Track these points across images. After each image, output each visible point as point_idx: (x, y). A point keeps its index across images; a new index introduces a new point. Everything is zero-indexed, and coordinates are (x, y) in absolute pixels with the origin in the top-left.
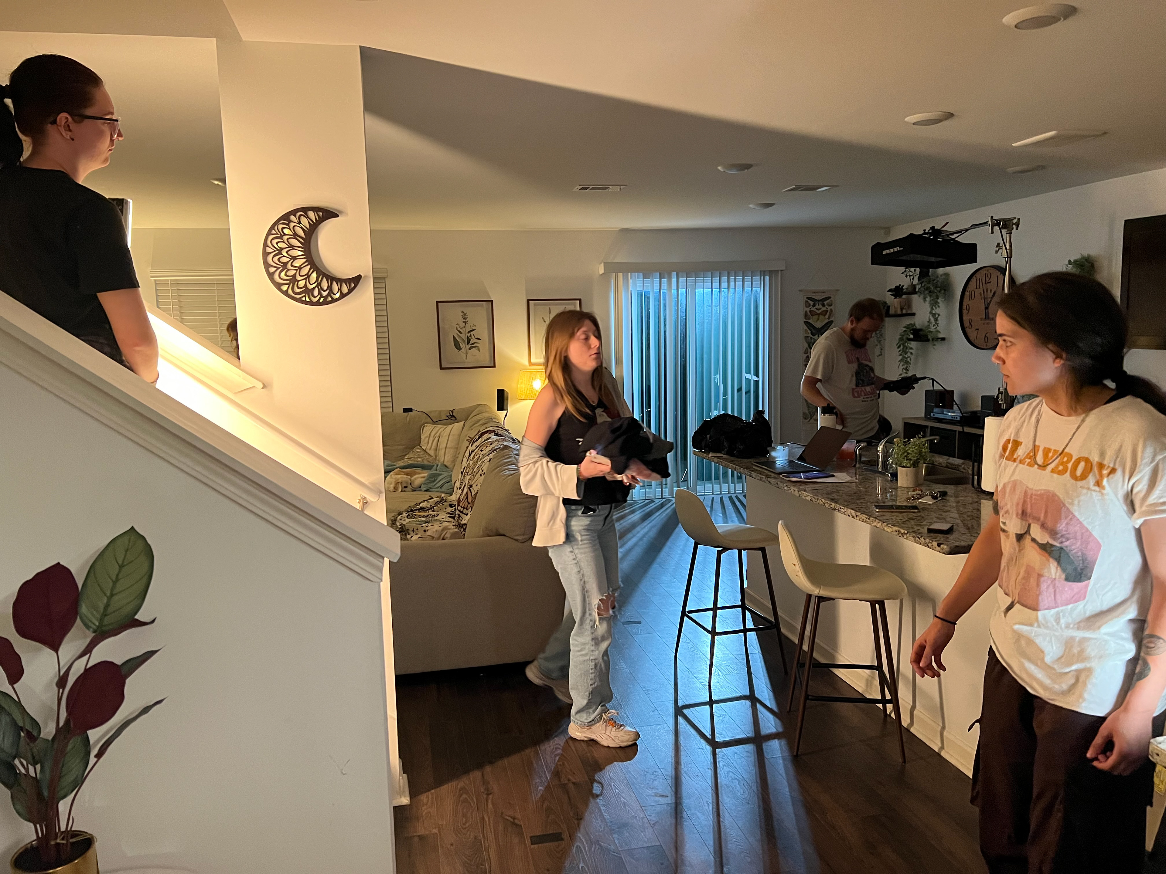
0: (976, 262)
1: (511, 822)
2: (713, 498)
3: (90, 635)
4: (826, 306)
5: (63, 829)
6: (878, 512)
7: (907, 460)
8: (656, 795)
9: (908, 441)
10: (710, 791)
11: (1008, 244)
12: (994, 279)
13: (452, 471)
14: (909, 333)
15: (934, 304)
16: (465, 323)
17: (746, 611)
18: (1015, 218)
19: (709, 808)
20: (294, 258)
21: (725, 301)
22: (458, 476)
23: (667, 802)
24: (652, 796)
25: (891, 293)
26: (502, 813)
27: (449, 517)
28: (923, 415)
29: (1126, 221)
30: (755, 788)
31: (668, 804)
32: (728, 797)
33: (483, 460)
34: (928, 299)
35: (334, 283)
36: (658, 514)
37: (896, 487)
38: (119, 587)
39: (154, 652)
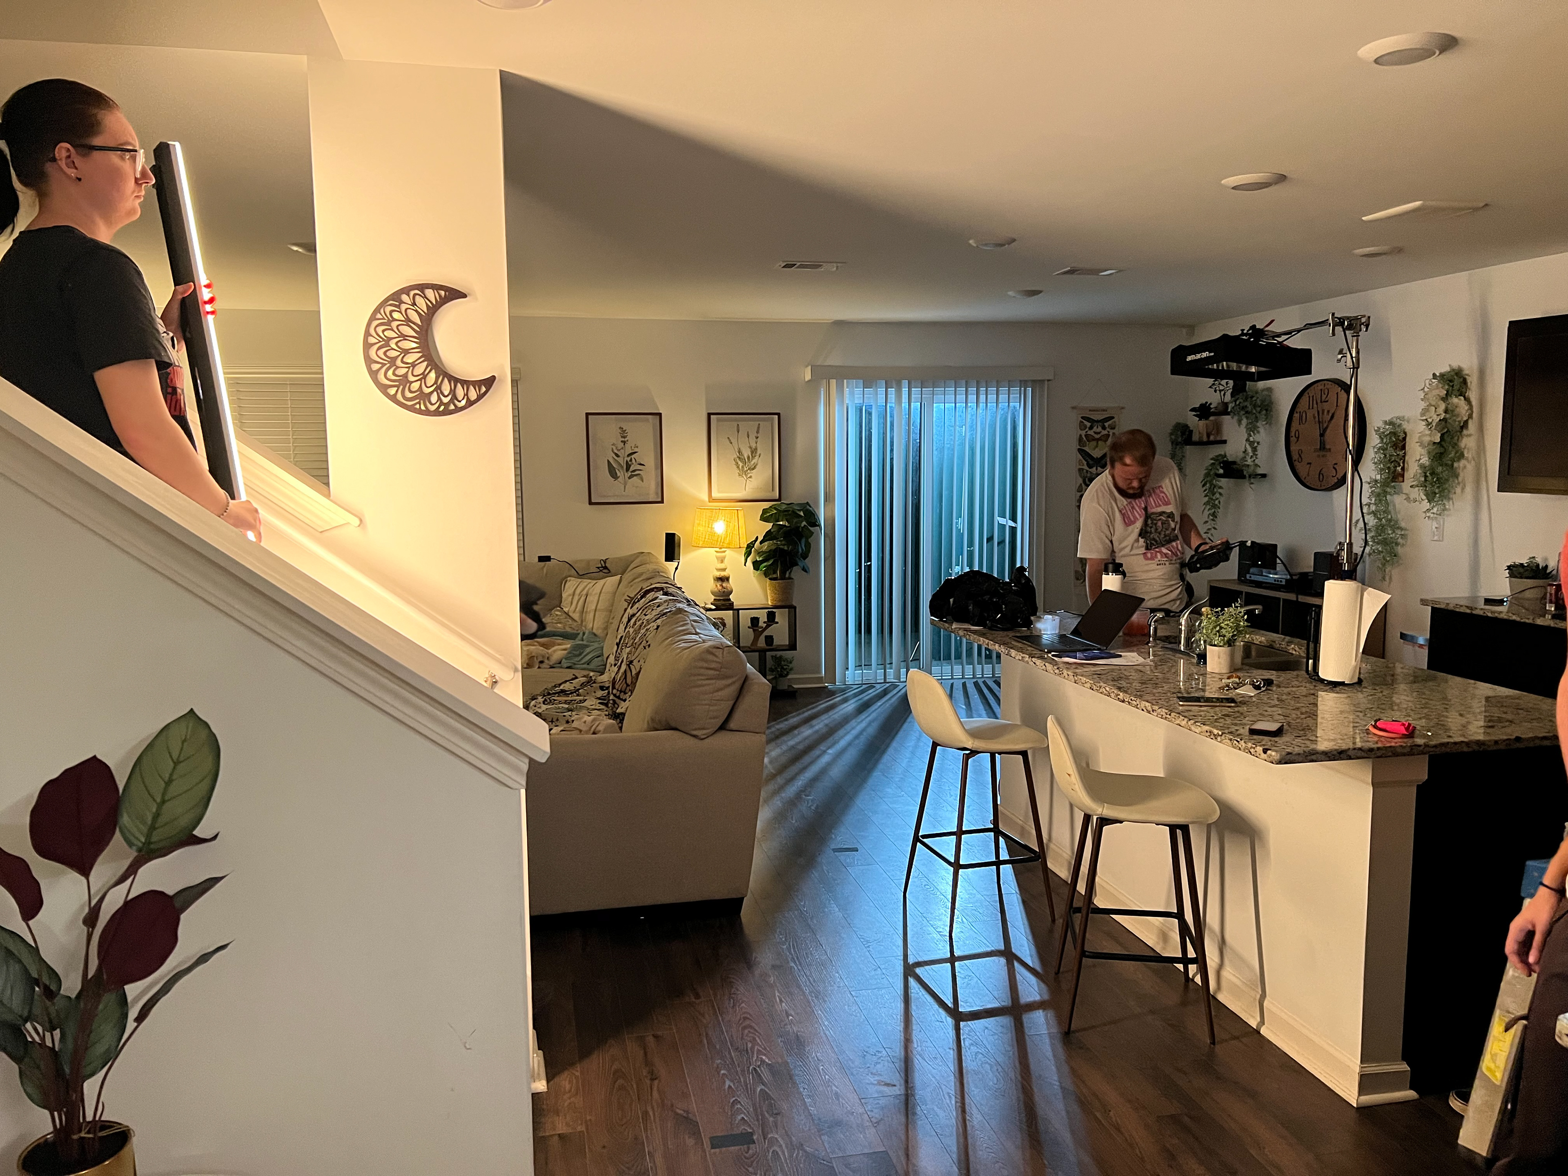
0: (1310, 373)
1: (684, 1117)
2: (952, 684)
3: (132, 854)
4: (1108, 429)
5: (89, 1118)
6: (1182, 705)
7: (1220, 636)
8: (879, 1083)
9: (1221, 611)
10: (952, 1078)
11: (1354, 350)
12: (1332, 397)
13: (604, 641)
14: (1219, 468)
15: (1252, 429)
16: (624, 442)
17: (1000, 838)
18: (1364, 316)
19: (951, 1103)
20: (406, 352)
21: (973, 420)
22: (613, 649)
23: (894, 1093)
24: (873, 1084)
25: (1194, 413)
26: (672, 1106)
27: (599, 703)
28: (1236, 577)
29: (1510, 322)
30: (1012, 1075)
31: (896, 1096)
32: (977, 1087)
33: (648, 627)
34: (1244, 421)
35: (459, 385)
36: (879, 704)
37: (1204, 672)
38: (174, 789)
39: (217, 880)
